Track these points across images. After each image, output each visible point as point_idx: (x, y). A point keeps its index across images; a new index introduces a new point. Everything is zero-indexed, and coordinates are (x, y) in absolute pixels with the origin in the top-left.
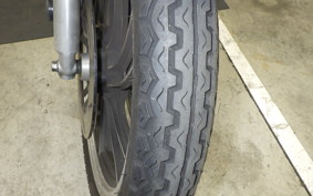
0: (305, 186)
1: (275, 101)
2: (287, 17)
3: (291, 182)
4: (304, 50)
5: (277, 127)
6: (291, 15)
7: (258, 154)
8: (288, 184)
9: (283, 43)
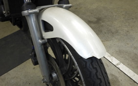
0: (136, 82)
1: (112, 56)
2: (102, 24)
3: (131, 83)
4: (113, 33)
5: (117, 64)
6: (103, 22)
7: (116, 77)
8: (130, 84)
9: (105, 33)
